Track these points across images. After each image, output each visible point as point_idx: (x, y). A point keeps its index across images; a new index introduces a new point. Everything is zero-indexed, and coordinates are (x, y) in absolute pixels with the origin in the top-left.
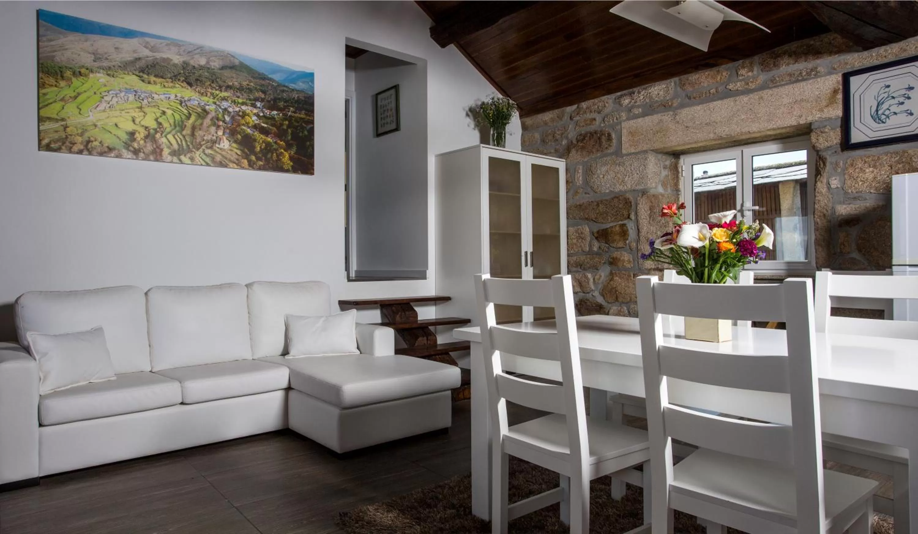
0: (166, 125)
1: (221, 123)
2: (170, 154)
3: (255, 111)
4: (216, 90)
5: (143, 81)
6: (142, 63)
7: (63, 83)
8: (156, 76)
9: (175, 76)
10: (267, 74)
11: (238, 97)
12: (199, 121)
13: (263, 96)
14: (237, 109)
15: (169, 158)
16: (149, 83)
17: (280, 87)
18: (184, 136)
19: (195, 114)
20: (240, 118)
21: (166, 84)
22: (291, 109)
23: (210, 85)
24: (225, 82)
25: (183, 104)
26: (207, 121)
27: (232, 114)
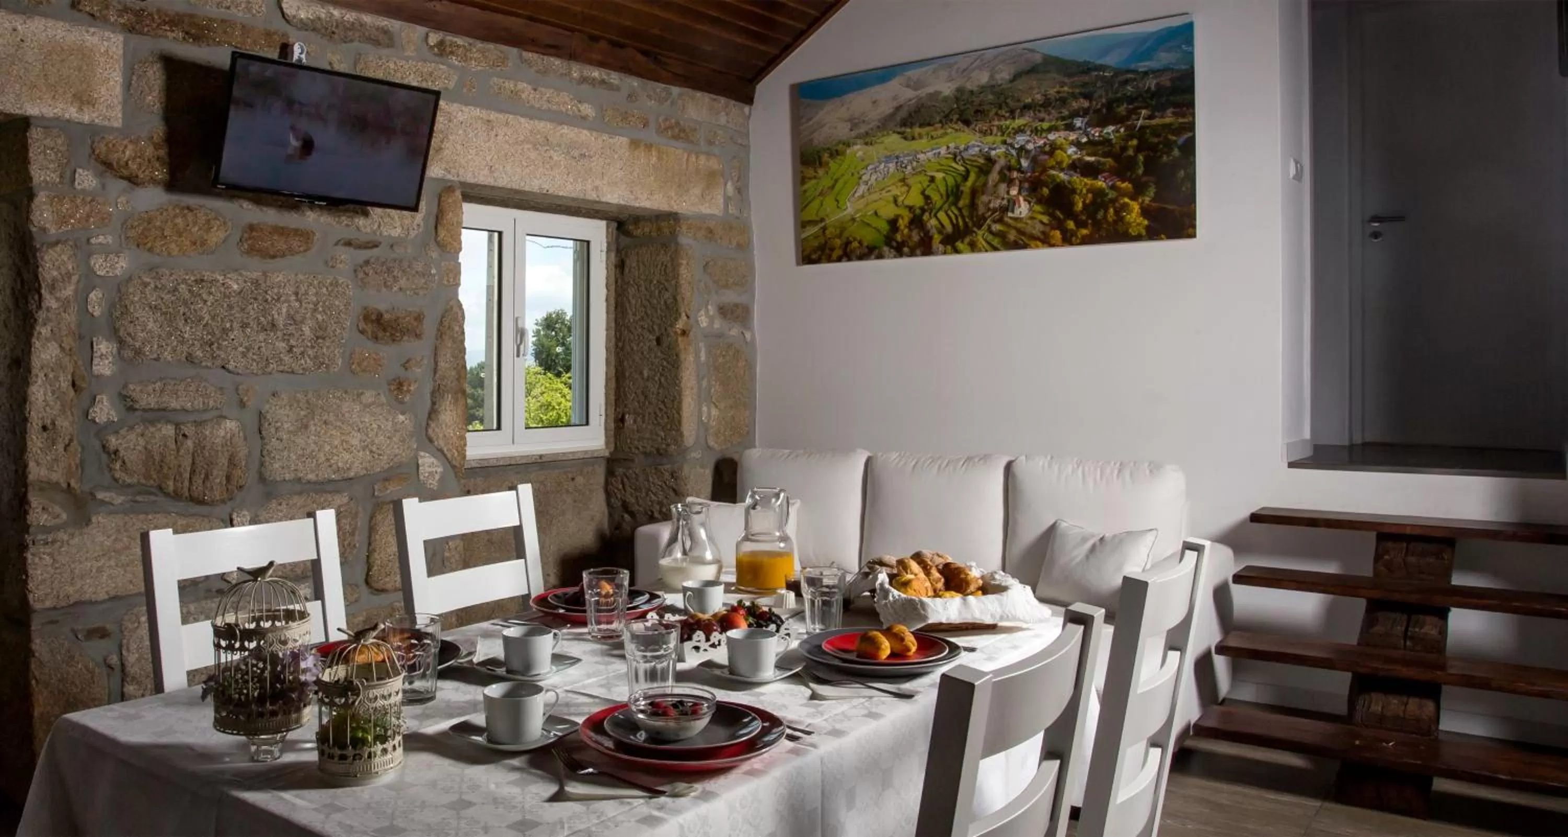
0: (936, 198)
1: (1015, 174)
2: (942, 242)
3: (1073, 136)
4: (1006, 119)
5: (905, 138)
6: (903, 114)
8: (921, 126)
9: (946, 116)
10: (1092, 60)
11: (1042, 120)
12: (982, 179)
13: (1086, 104)
14: (1041, 142)
15: (941, 247)
16: (913, 139)
17: (1122, 76)
18: (960, 210)
19: (976, 170)
20: (1046, 157)
21: (934, 133)
22: (1144, 112)
23: (996, 114)
24: (1019, 101)
25: (959, 158)
26: (994, 176)
27: (1033, 152)
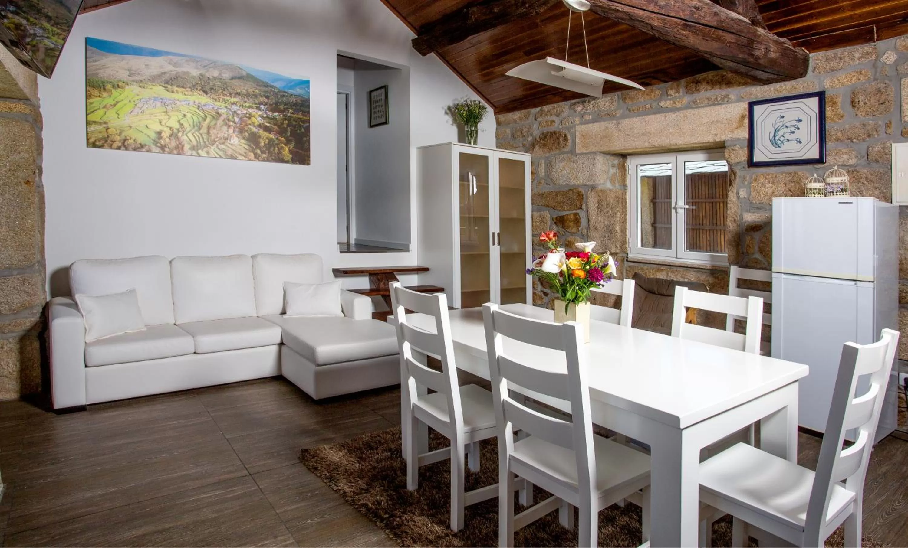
0: (186, 125)
1: (231, 123)
2: (190, 149)
3: (260, 113)
4: (227, 96)
5: (168, 91)
6: (167, 77)
7: (105, 94)
8: (178, 86)
9: (194, 86)
10: (269, 82)
11: (246, 102)
12: (213, 123)
13: (266, 100)
14: (245, 112)
15: (189, 152)
16: (173, 92)
17: (282, 93)
18: (201, 135)
19: (211, 116)
20: (247, 119)
21: (186, 93)
22: (290, 110)
23: (222, 92)
24: (234, 90)
25: (200, 108)
26: (220, 122)
27: (241, 116)
